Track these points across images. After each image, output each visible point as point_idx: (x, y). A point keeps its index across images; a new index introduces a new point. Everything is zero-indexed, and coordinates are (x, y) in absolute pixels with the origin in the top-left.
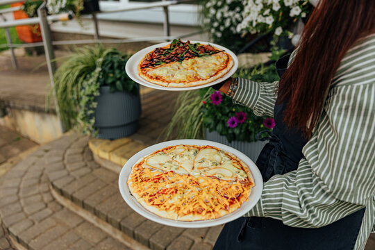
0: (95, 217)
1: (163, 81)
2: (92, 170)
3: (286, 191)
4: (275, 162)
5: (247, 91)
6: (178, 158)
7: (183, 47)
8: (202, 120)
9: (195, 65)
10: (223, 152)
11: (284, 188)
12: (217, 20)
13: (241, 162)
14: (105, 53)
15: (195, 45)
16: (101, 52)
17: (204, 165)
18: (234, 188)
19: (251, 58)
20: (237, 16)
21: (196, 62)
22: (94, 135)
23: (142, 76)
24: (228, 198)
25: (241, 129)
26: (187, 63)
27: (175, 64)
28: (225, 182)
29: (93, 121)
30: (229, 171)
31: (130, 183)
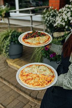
0: (8, 83)
1: (30, 44)
2: (7, 68)
6: (33, 69)
7: (36, 33)
8: (42, 54)
10: (47, 67)
12: (48, 21)
13: (52, 70)
14: (12, 32)
15: (40, 32)
17: (41, 71)
18: (49, 78)
19: (58, 34)
20: (54, 19)
21: (40, 38)
22: (8, 57)
24: (47, 81)
25: (54, 58)
26: (37, 38)
27: (33, 38)
28: (47, 76)
29: (8, 53)
30: (48, 73)
31: (20, 77)
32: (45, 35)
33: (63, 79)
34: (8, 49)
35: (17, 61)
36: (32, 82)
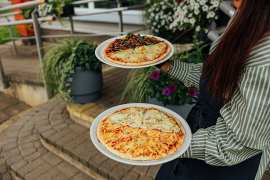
0: (71, 158)
2: (68, 125)
3: (208, 140)
4: (200, 120)
6: (131, 116)
7: (135, 39)
8: (145, 90)
9: (144, 50)
10: (163, 112)
13: (176, 120)
14: (78, 43)
15: (143, 37)
16: (75, 42)
17: (150, 121)
18: (171, 137)
19: (179, 47)
21: (145, 49)
22: (70, 101)
23: (107, 58)
24: (167, 145)
26: (138, 49)
27: (130, 50)
28: (165, 134)
29: (69, 91)
30: (167, 125)
33: (205, 140)
34: (70, 82)
36: (131, 145)
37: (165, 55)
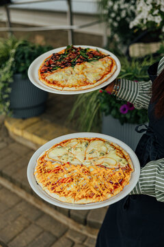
0: (11, 184)
1: (59, 85)
2: (8, 144)
3: (158, 176)
5: (128, 90)
6: (73, 151)
7: (75, 53)
9: (85, 70)
10: (108, 143)
11: (156, 173)
12: (114, 12)
13: (123, 151)
15: (86, 50)
16: (14, 43)
17: (93, 155)
18: (117, 174)
19: (143, 48)
21: (85, 67)
22: (9, 115)
23: (42, 80)
24: (113, 183)
26: (78, 68)
27: (69, 69)
28: (110, 170)
29: (8, 104)
30: (113, 159)
31: (36, 174)
32: (101, 56)
34: (8, 94)
35: (33, 124)
36: (72, 187)
37: (108, 76)
